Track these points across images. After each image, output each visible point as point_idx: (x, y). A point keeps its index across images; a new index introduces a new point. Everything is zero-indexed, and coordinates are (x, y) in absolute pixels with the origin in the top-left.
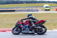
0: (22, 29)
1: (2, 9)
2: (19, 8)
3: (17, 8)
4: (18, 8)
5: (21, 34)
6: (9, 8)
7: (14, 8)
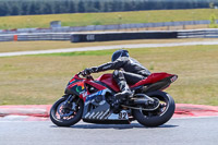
0: (86, 104)
1: (126, 28)
2: (195, 23)
3: (183, 24)
4: (189, 23)
5: (81, 122)
6: (154, 25)
7: (173, 24)
